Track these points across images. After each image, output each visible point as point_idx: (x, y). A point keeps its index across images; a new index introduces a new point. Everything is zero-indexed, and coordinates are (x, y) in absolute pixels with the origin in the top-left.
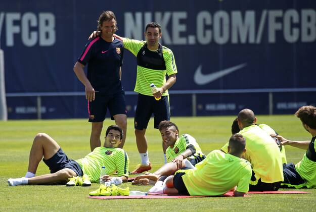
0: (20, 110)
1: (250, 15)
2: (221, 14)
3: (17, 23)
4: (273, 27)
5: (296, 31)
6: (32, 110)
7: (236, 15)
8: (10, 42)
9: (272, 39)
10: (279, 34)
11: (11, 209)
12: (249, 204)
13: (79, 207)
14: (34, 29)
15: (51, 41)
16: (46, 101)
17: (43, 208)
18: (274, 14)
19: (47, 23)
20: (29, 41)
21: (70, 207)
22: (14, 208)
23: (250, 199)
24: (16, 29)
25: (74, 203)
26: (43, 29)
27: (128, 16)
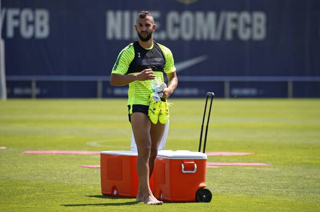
0: (17, 91)
1: (212, 16)
2: (187, 15)
3: (17, 18)
4: (230, 26)
5: (248, 30)
6: (27, 91)
7: (200, 16)
8: (10, 33)
9: (229, 36)
10: (235, 32)
11: (20, 175)
12: (220, 174)
13: (78, 175)
14: (31, 23)
15: (45, 34)
16: (39, 84)
17: (47, 175)
18: (231, 15)
19: (42, 18)
20: (27, 33)
21: (69, 174)
22: (22, 174)
23: (221, 170)
24: (16, 23)
25: (73, 171)
26: (38, 23)
27: (110, 15)
